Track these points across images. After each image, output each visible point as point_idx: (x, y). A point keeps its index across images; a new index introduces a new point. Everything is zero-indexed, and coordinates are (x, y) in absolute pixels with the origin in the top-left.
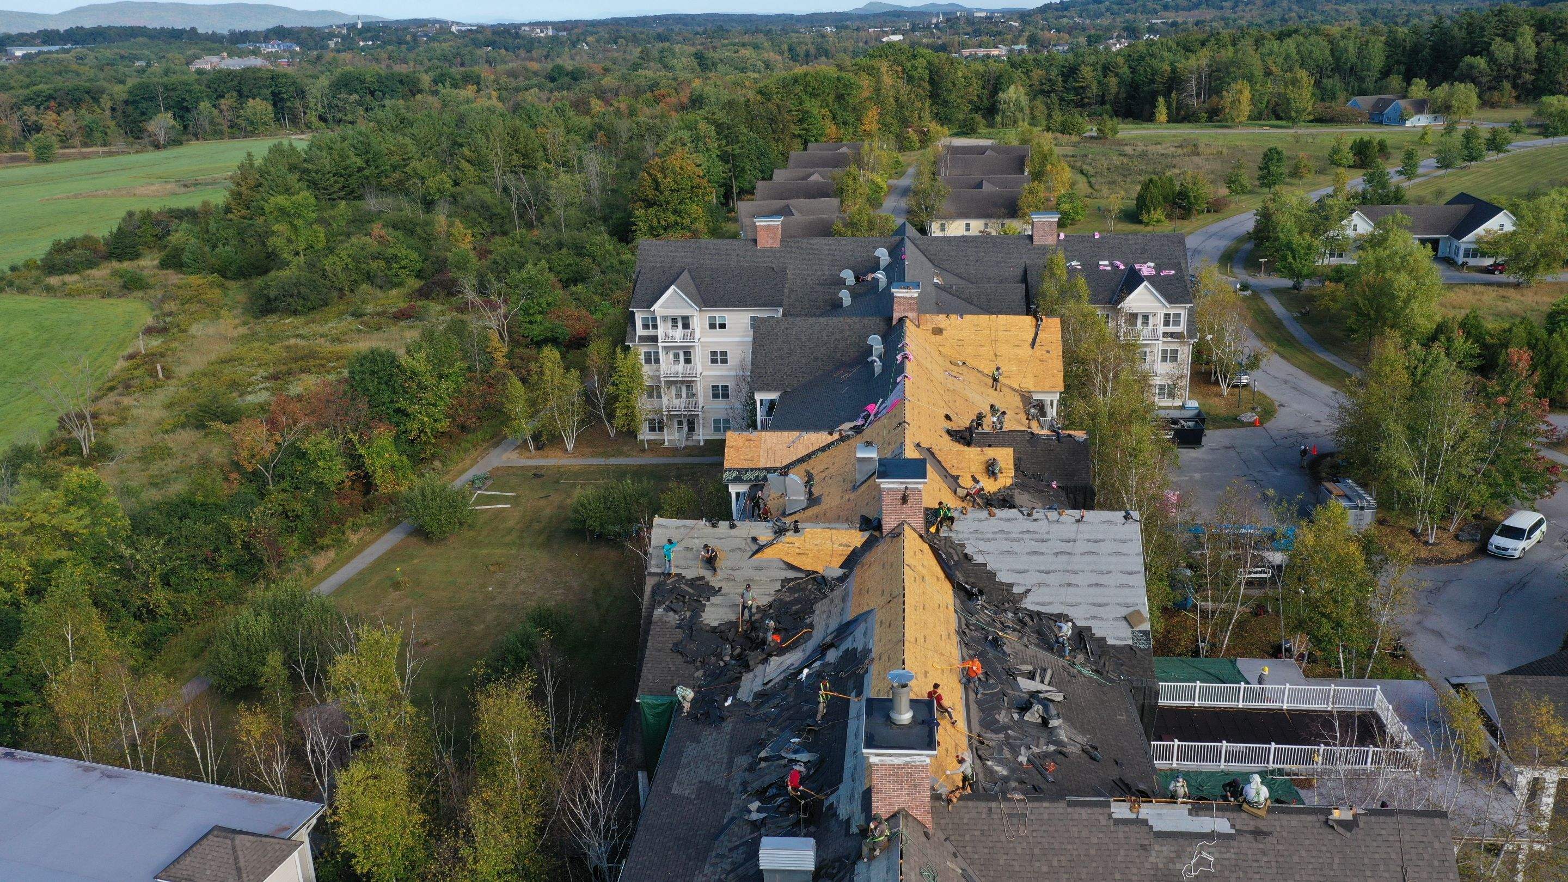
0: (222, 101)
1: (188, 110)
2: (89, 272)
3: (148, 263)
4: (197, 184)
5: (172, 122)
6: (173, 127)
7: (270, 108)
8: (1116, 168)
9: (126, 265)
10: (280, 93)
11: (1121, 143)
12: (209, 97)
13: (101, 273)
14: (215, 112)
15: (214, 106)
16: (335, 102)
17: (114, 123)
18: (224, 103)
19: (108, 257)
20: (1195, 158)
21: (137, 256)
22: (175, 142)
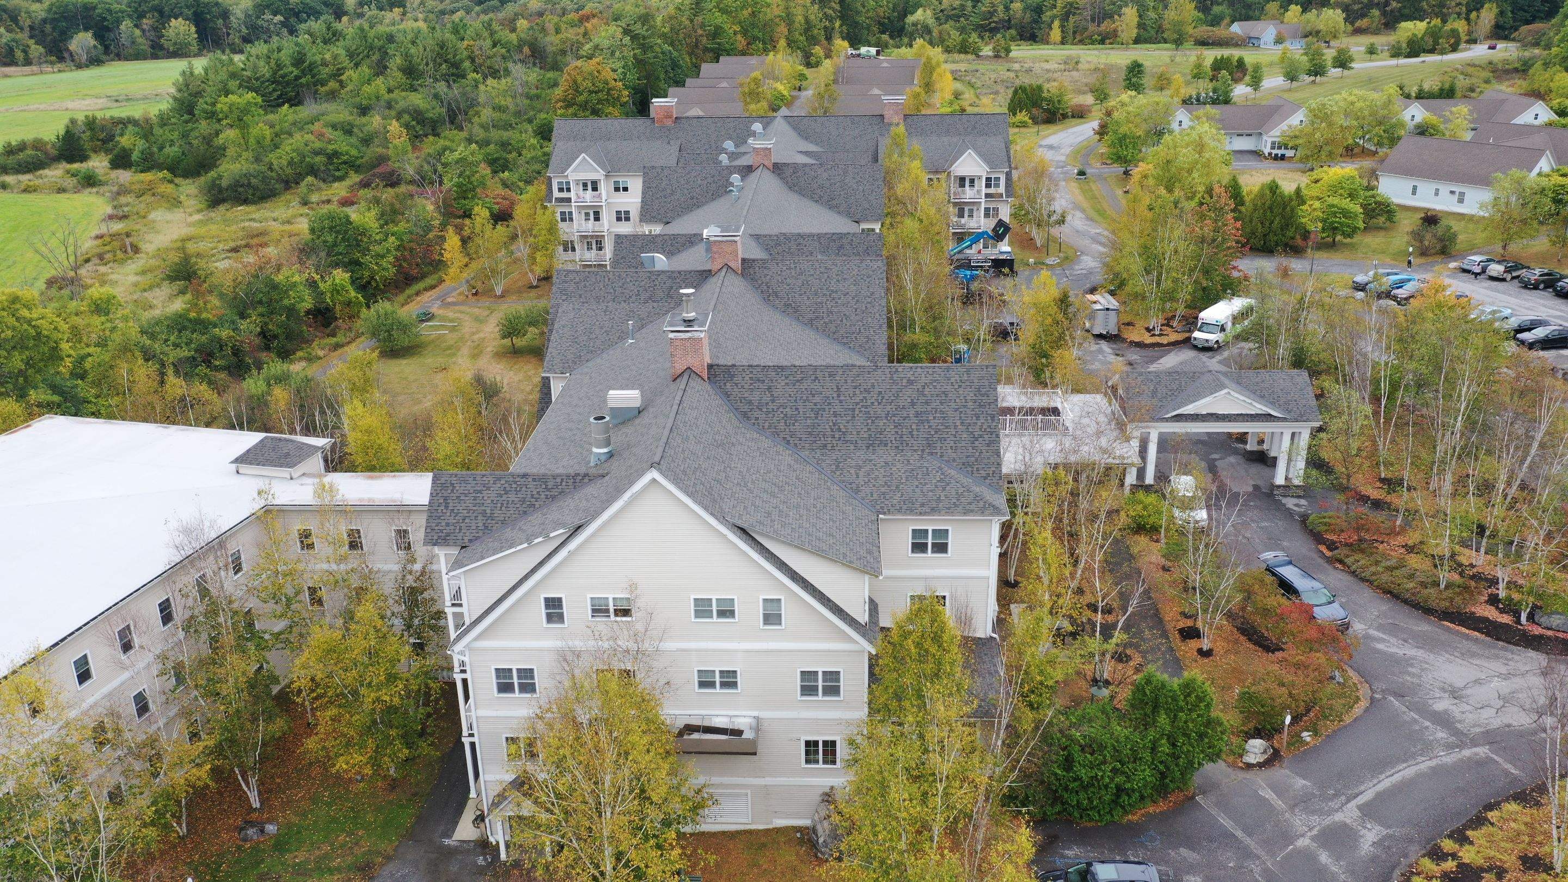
0: (145, 21)
1: (108, 29)
2: (41, 172)
3: (98, 164)
4: (128, 100)
5: (93, 42)
6: (95, 47)
7: (193, 29)
8: (1002, 81)
9: (76, 166)
10: (202, 12)
11: (1015, 61)
12: (130, 16)
13: (55, 173)
14: (137, 32)
15: (136, 26)
16: (260, 22)
17: (33, 41)
18: (146, 22)
19: (57, 159)
20: (1074, 73)
21: (83, 158)
22: (95, 61)
